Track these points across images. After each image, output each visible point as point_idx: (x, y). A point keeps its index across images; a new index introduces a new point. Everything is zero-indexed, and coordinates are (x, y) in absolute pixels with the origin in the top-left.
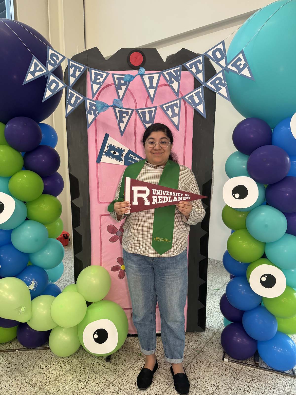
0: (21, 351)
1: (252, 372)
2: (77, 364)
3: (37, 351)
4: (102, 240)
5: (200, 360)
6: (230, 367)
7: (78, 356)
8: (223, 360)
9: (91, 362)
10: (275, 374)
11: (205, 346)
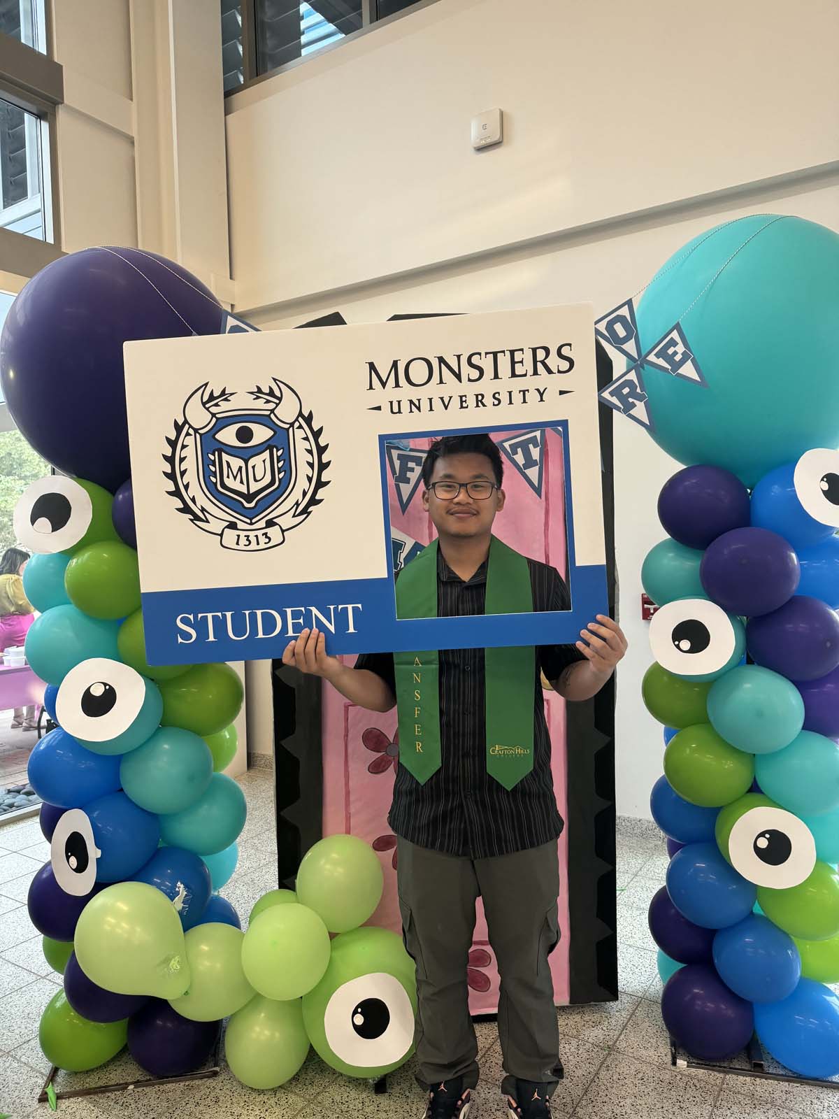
0: (142, 1088)
1: (751, 1088)
2: (303, 1108)
3: (187, 1084)
4: (350, 769)
5: (618, 1070)
6: (696, 1081)
7: (300, 1086)
8: (674, 1063)
9: (338, 1098)
10: (807, 1088)
11: (620, 1034)
